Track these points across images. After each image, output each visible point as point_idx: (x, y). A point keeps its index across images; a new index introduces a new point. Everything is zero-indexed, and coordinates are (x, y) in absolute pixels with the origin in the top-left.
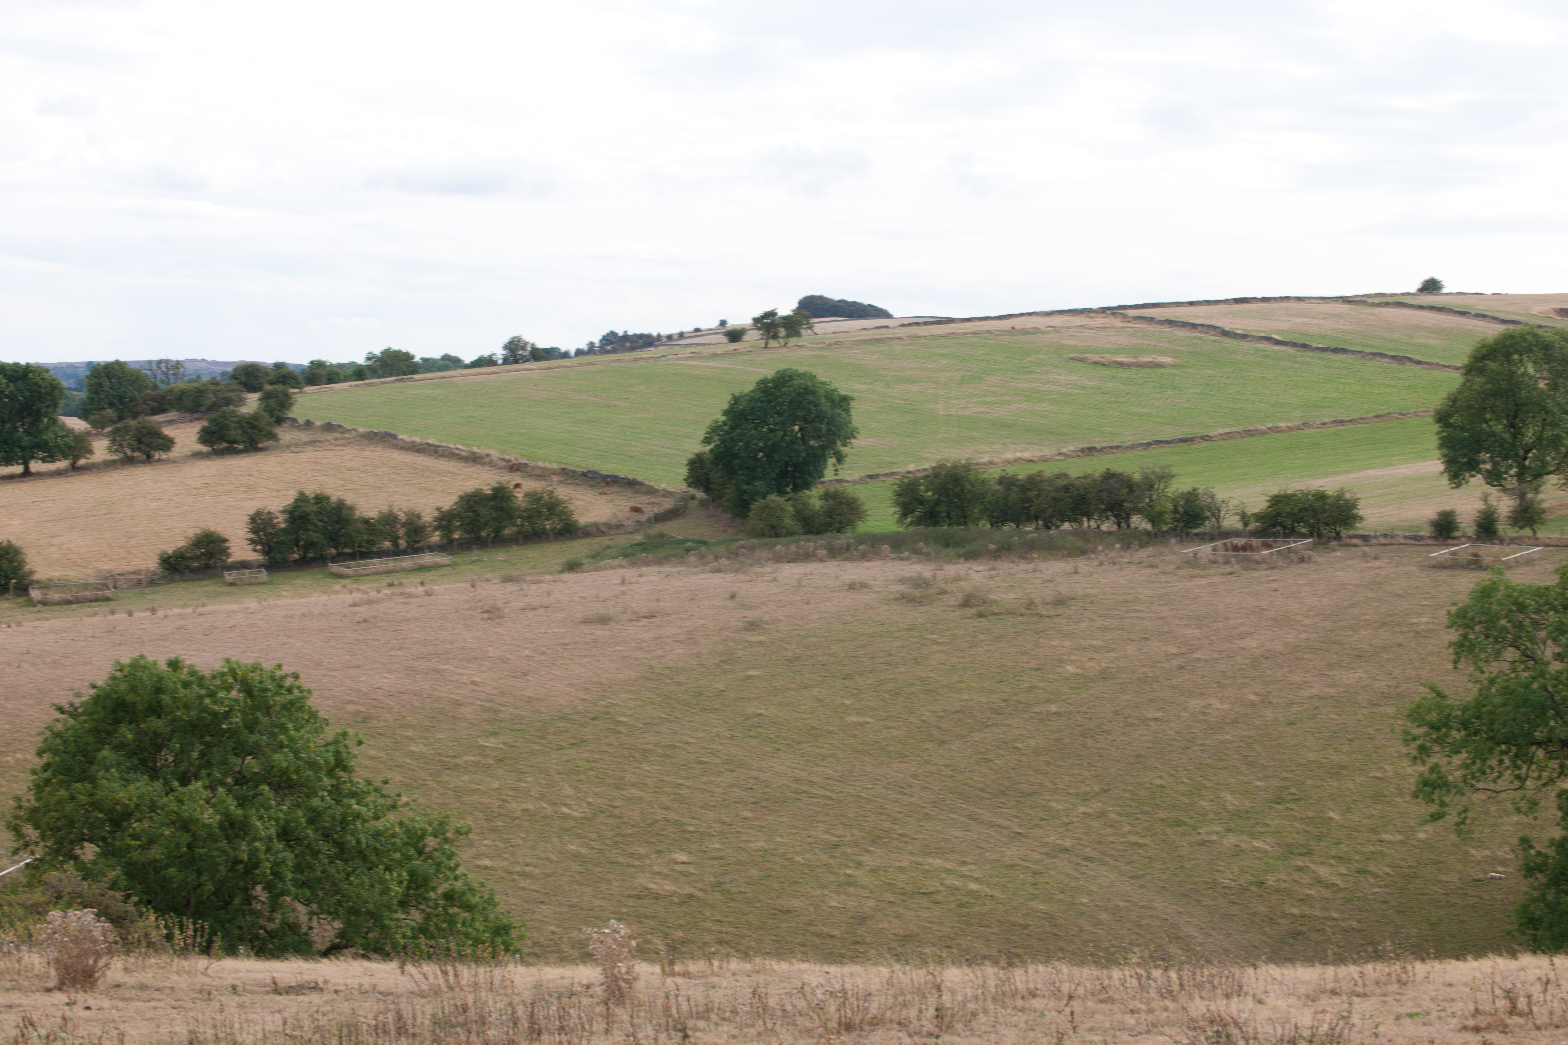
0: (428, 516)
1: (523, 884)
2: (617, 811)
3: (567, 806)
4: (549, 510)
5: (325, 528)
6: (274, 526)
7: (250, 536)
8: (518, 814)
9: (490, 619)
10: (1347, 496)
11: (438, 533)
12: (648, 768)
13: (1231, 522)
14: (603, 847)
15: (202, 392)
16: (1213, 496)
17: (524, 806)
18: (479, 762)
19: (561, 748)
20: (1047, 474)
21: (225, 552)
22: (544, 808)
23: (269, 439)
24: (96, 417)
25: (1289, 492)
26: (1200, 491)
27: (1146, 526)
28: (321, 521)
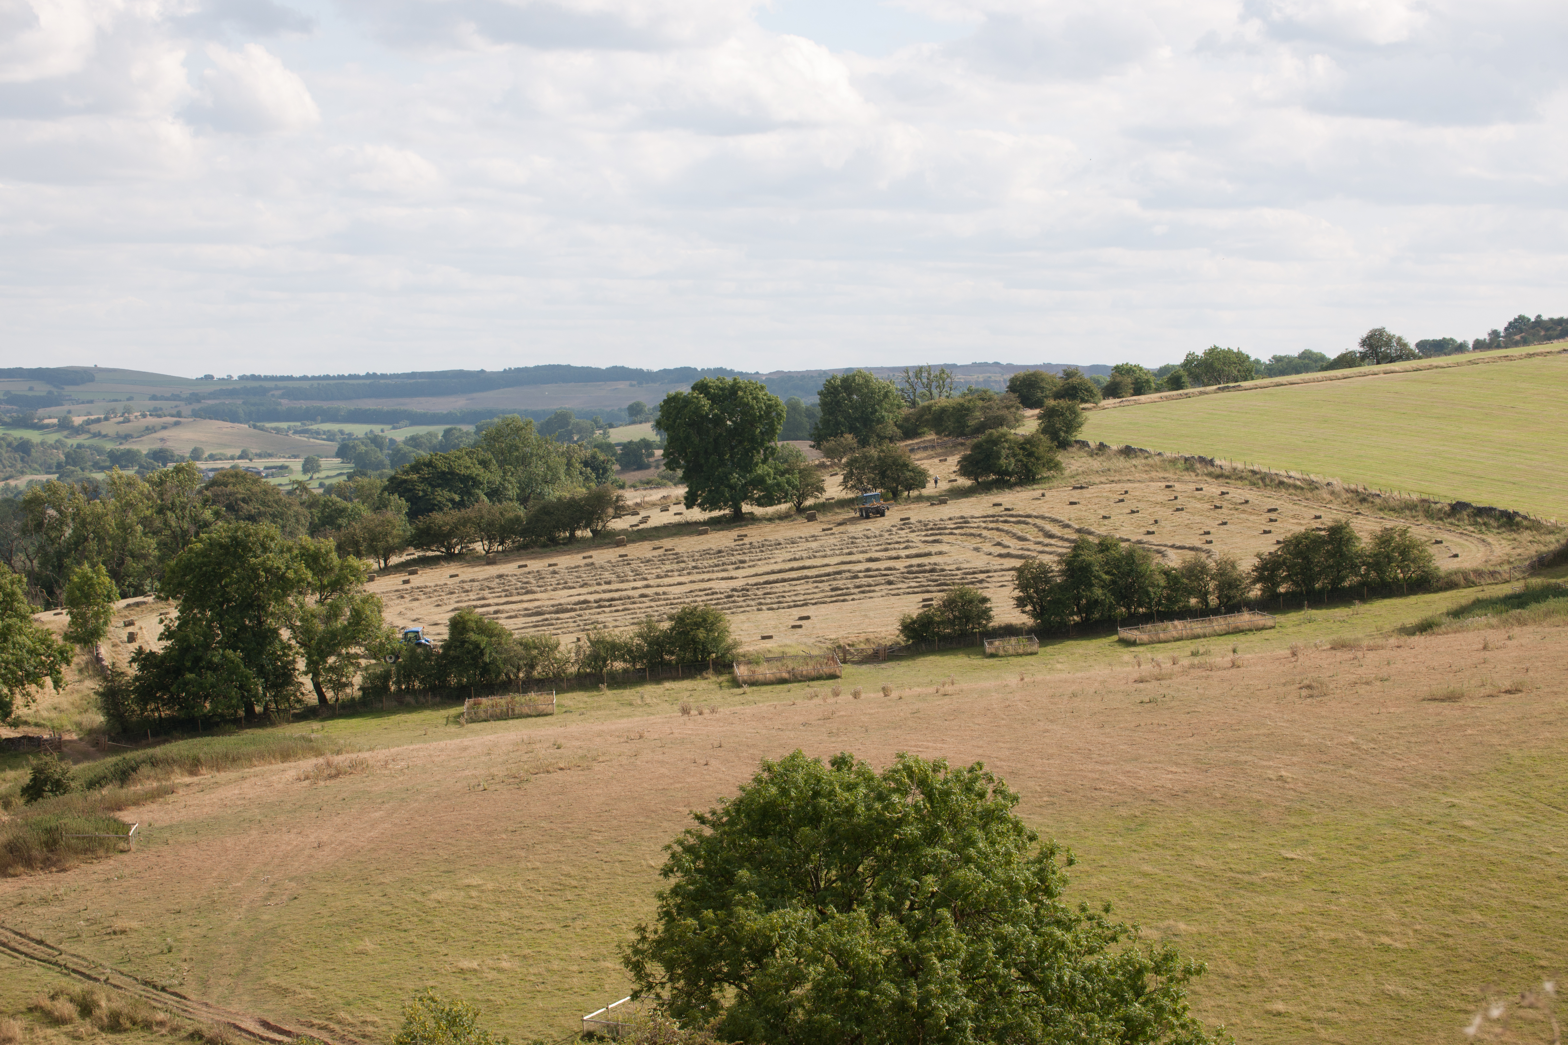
0: (1247, 565)
1: (1323, 1034)
2: (1450, 941)
3: (1387, 933)
4: (1401, 554)
5: (1114, 582)
6: (1047, 581)
7: (1017, 593)
8: (1324, 945)
9: (1311, 696)
11: (1258, 586)
12: (1494, 886)
14: (1430, 987)
15: (968, 409)
17: (1333, 935)
18: (1279, 879)
19: (1386, 860)
21: (986, 614)
22: (1358, 937)
23: (1050, 469)
24: (832, 443)
28: (1107, 573)
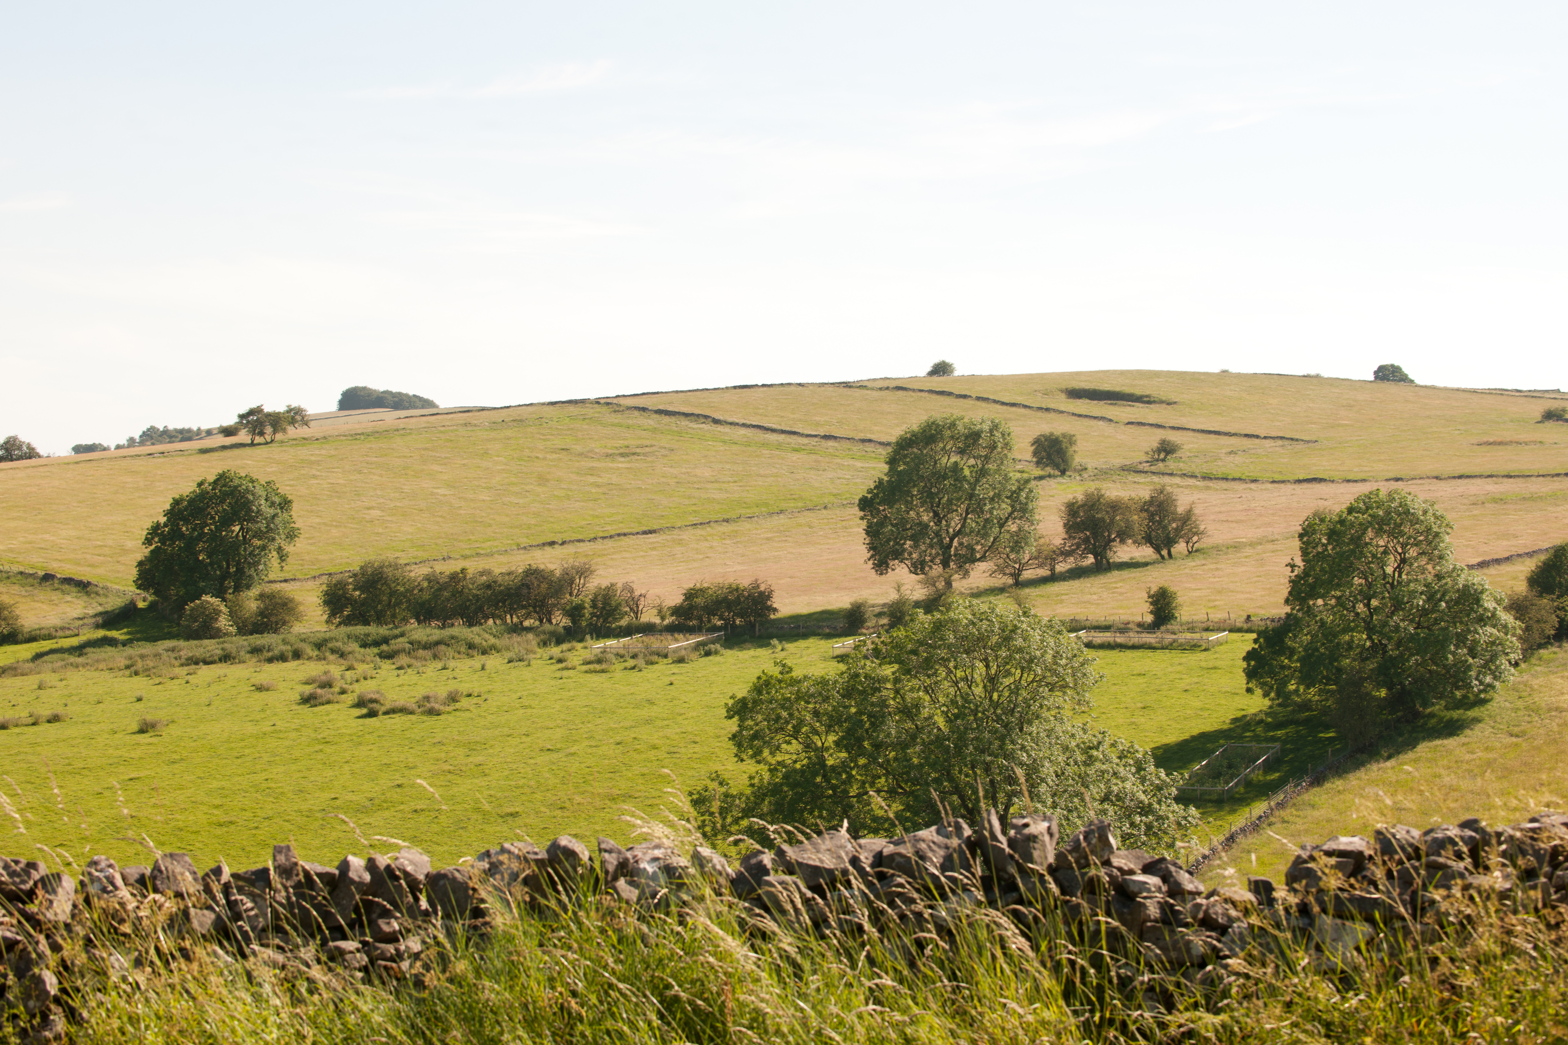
10: (762, 588)
13: (649, 616)
16: (632, 591)
20: (471, 572)
25: (706, 585)
26: (620, 585)
27: (566, 622)
